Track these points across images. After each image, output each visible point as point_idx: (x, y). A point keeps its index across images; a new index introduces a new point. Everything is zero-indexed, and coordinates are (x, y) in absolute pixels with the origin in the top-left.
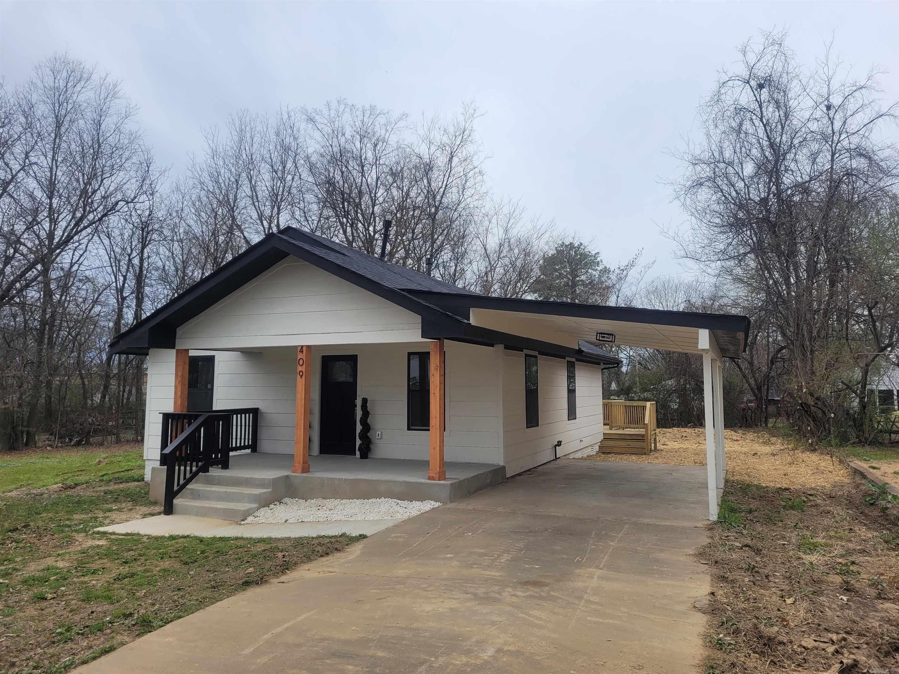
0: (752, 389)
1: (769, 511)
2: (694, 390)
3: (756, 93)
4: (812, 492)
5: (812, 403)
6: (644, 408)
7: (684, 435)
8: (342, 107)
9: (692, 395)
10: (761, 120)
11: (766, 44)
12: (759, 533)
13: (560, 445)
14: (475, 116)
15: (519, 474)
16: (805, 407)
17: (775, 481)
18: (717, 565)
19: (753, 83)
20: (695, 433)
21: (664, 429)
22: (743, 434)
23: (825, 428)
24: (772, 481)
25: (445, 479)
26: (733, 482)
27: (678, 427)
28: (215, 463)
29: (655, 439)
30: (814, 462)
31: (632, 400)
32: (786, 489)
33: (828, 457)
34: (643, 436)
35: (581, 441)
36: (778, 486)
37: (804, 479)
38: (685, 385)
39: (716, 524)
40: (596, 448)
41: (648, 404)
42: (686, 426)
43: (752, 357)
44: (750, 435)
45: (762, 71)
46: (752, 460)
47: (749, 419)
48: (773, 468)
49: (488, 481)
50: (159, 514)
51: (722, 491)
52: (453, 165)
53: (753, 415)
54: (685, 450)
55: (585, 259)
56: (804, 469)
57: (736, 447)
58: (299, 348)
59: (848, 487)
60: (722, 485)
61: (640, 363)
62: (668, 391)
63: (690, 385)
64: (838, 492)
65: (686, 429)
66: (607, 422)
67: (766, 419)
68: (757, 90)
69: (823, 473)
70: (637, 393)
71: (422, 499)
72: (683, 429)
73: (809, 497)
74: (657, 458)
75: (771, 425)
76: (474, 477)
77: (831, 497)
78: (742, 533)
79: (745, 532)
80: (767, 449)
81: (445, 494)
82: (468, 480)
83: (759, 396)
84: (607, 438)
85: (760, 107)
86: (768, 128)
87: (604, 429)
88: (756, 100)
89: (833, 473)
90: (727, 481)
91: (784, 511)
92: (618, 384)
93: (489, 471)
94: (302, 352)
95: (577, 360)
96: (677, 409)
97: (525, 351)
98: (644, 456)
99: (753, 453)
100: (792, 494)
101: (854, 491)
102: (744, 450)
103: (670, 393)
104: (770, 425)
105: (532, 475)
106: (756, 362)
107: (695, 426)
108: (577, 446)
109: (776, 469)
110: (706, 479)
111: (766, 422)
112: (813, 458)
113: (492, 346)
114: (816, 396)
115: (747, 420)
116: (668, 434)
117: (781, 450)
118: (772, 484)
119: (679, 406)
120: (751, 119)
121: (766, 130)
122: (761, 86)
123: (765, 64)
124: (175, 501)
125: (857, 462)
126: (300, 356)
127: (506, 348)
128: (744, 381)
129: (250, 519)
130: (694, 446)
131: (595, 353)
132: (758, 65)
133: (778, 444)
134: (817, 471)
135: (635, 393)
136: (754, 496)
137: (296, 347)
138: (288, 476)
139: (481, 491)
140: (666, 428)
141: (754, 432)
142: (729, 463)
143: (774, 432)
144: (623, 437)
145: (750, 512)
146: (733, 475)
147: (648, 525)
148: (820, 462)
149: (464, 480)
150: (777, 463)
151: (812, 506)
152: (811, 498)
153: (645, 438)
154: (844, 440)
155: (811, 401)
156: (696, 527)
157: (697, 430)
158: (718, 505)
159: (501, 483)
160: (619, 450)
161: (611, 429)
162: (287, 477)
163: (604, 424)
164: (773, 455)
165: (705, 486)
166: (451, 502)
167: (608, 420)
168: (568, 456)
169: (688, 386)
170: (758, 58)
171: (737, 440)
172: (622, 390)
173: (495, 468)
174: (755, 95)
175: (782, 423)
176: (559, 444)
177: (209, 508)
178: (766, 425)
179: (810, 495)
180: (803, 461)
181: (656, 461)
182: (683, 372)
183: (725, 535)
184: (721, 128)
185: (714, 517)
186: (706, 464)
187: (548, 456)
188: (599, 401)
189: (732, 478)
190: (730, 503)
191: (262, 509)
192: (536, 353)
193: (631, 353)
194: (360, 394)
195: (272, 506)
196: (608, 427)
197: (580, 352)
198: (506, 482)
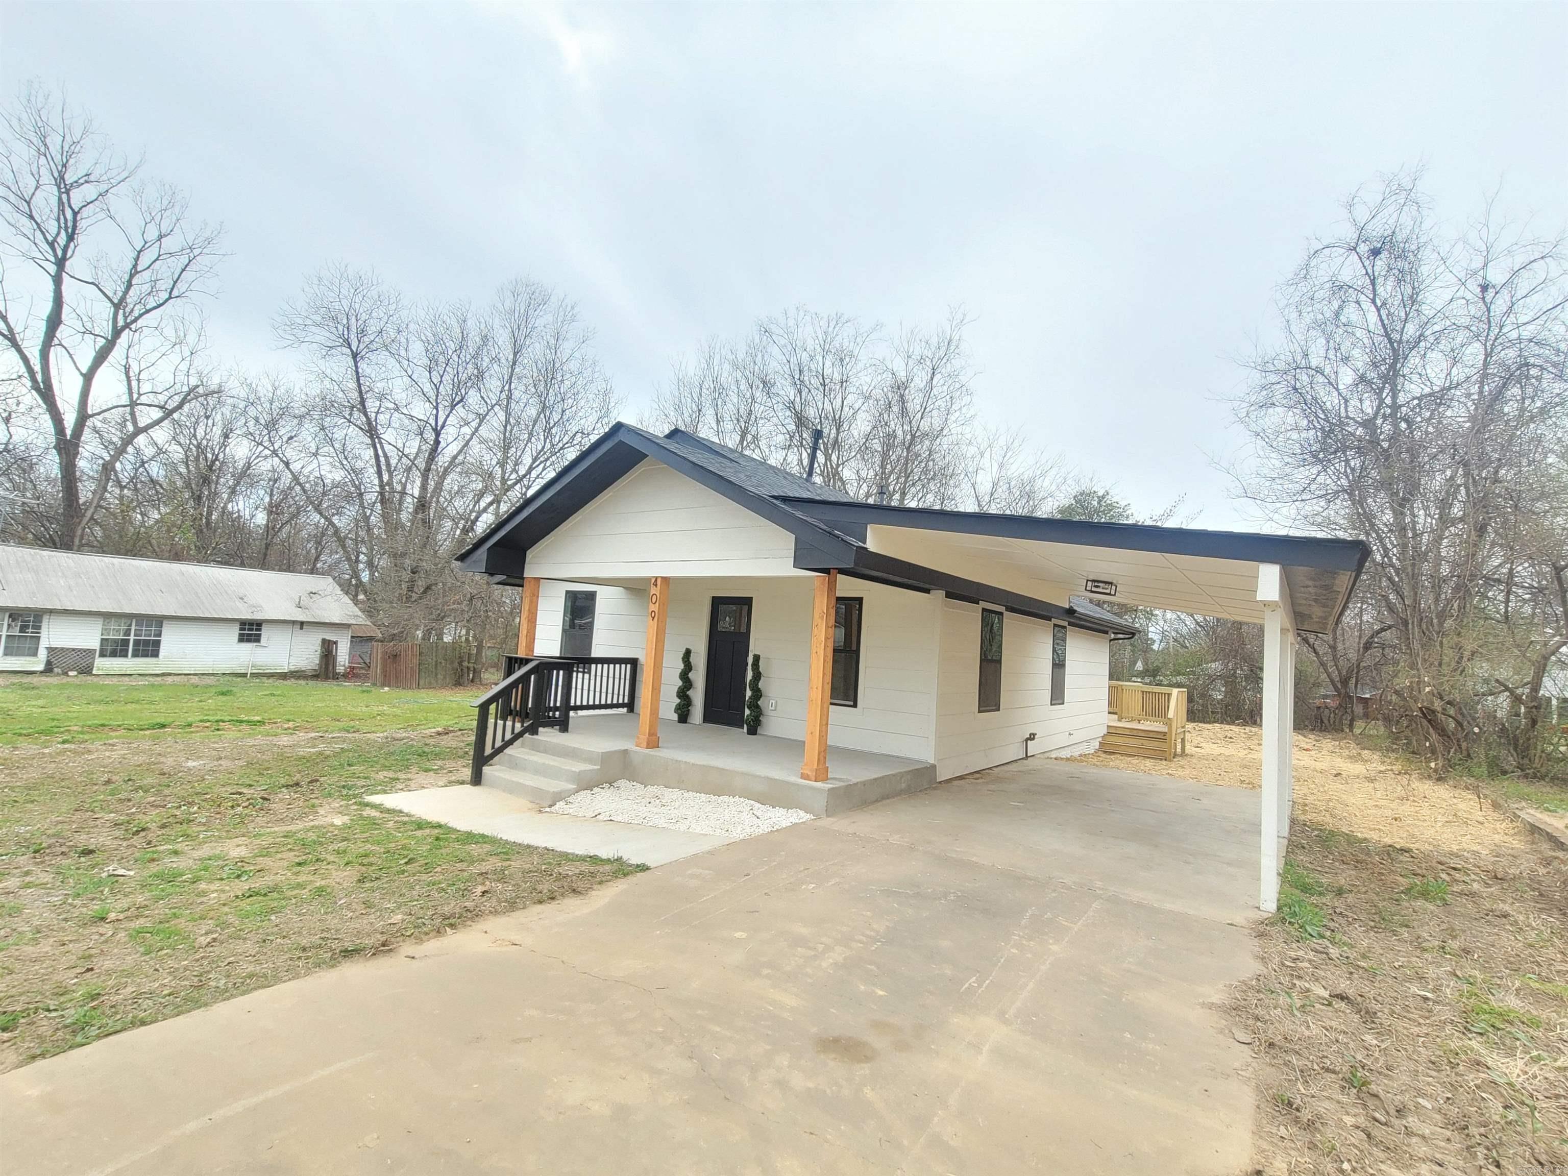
0: (1332, 681)
1: (1377, 894)
2: (1247, 678)
3: (1367, 263)
4: (1459, 864)
5: (1439, 709)
6: (1169, 695)
7: (1229, 735)
8: (802, 314)
9: (1244, 683)
10: (1373, 301)
11: (1387, 192)
12: (1364, 956)
13: (1033, 739)
14: (964, 322)
15: (961, 778)
16: (1428, 714)
17: (1379, 830)
18: (1272, 1051)
19: (1363, 248)
20: (1245, 733)
21: (1200, 725)
22: (1317, 741)
23: (1460, 748)
24: (1375, 829)
25: (826, 779)
26: (1305, 825)
27: (1222, 723)
28: (550, 723)
29: (1183, 740)
30: (1444, 800)
31: (1159, 684)
32: (1403, 850)
33: (1469, 795)
34: (1165, 734)
35: (1070, 734)
36: (1388, 840)
37: (1432, 831)
38: (1235, 670)
39: (1272, 924)
40: (1096, 745)
41: (1175, 691)
42: (1233, 723)
43: (1335, 639)
44: (1328, 743)
45: (1377, 229)
46: (1335, 787)
47: (1326, 721)
48: (1372, 803)
49: (903, 786)
50: (463, 783)
51: (1286, 842)
52: (934, 382)
53: (1332, 715)
54: (1228, 758)
55: (1111, 510)
56: (1429, 812)
57: (1306, 760)
58: (653, 580)
59: (1528, 860)
60: (1285, 832)
61: (1175, 640)
62: (1210, 676)
63: (1242, 670)
64: (1509, 868)
65: (1233, 727)
66: (1115, 710)
67: (1352, 721)
68: (1368, 258)
69: (1466, 823)
70: (1168, 676)
71: (788, 804)
72: (1227, 727)
73: (1453, 872)
74: (1182, 767)
75: (1359, 732)
76: (875, 779)
77: (1496, 877)
78: (1327, 954)
79: (1334, 952)
80: (1358, 768)
81: (821, 802)
82: (864, 783)
83: (1343, 691)
84: (1112, 732)
85: (1373, 282)
86: (1384, 313)
87: (1109, 720)
88: (1367, 273)
89: (1486, 825)
90: (1293, 822)
91: (1408, 901)
92: (1146, 663)
93: (906, 772)
94: (656, 585)
95: (1070, 624)
96: (1221, 700)
97: (983, 604)
98: (1164, 762)
99: (1335, 772)
100: (1416, 861)
101: (1542, 871)
102: (1319, 766)
103: (1212, 679)
104: (1357, 731)
105: (980, 781)
106: (1340, 647)
107: (1245, 724)
108: (1064, 740)
109: (1377, 806)
110: (1258, 816)
111: (1351, 726)
112: (1442, 793)
113: (927, 591)
114: (1447, 698)
115: (1322, 722)
116: (1206, 732)
117: (1380, 772)
118: (1374, 836)
119: (1225, 697)
120: (1357, 302)
121: (1380, 316)
122: (1376, 252)
123: (1384, 220)
124: (486, 769)
125: (1532, 811)
126: (653, 590)
127: (949, 595)
128: (1322, 670)
129: (560, 805)
130: (1242, 753)
131: (1098, 616)
132: (1372, 223)
133: (1374, 763)
134: (1455, 819)
135: (1165, 676)
136: (1344, 858)
137: (648, 579)
138: (627, 750)
139: (888, 801)
140: (1204, 723)
141: (1333, 739)
142: (1297, 788)
143: (1365, 742)
144: (1135, 733)
145: (1340, 892)
146: (1304, 812)
147: (1139, 905)
148: (1455, 801)
149: (856, 784)
150: (1379, 794)
151: (1462, 894)
152: (1458, 876)
153: (1167, 737)
154: (1497, 770)
155: (1437, 705)
156: (1232, 925)
157: (1248, 728)
158: (1279, 874)
159: (926, 789)
160: (1129, 751)
161: (1119, 720)
162: (626, 752)
163: (1110, 713)
164: (1371, 780)
165: (1255, 828)
166: (828, 816)
167: (1114, 706)
168: (1047, 755)
169: (1239, 672)
170: (1373, 213)
171: (1307, 750)
172: (1147, 671)
173: (917, 767)
174: (1364, 267)
175: (1378, 729)
176: (1032, 737)
177: (518, 783)
178: (1351, 730)
179: (1455, 869)
180: (1425, 797)
181: (1180, 772)
182: (1233, 653)
183: (1293, 954)
184: (1308, 319)
185: (1269, 904)
186: (1260, 787)
187: (1014, 752)
188: (1105, 681)
189: (1302, 817)
190: (1300, 871)
191: (581, 793)
192: (1001, 609)
193: (1166, 628)
194: (754, 649)
195: (596, 790)
196: (1116, 717)
197: (1071, 612)
198: (935, 789)
